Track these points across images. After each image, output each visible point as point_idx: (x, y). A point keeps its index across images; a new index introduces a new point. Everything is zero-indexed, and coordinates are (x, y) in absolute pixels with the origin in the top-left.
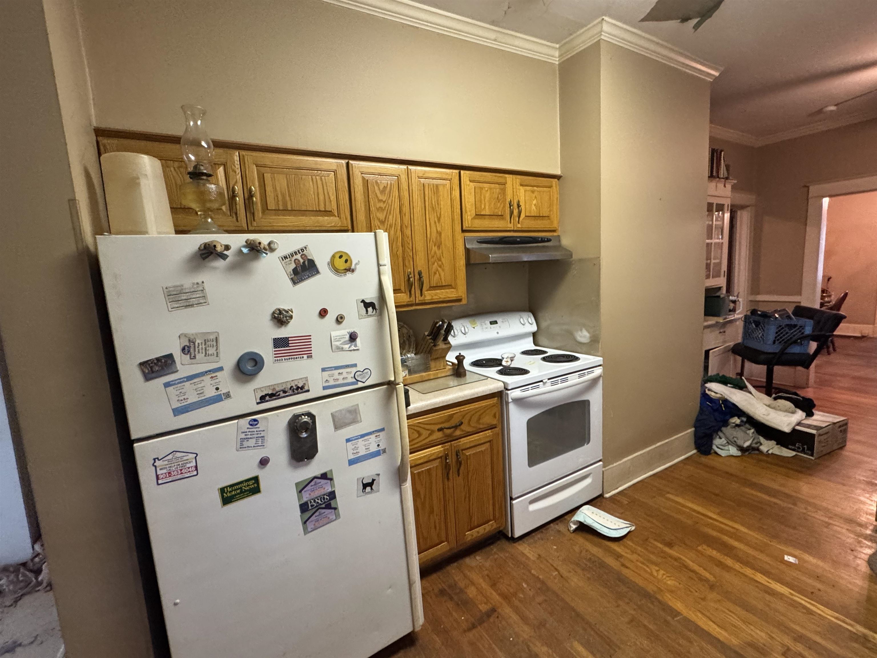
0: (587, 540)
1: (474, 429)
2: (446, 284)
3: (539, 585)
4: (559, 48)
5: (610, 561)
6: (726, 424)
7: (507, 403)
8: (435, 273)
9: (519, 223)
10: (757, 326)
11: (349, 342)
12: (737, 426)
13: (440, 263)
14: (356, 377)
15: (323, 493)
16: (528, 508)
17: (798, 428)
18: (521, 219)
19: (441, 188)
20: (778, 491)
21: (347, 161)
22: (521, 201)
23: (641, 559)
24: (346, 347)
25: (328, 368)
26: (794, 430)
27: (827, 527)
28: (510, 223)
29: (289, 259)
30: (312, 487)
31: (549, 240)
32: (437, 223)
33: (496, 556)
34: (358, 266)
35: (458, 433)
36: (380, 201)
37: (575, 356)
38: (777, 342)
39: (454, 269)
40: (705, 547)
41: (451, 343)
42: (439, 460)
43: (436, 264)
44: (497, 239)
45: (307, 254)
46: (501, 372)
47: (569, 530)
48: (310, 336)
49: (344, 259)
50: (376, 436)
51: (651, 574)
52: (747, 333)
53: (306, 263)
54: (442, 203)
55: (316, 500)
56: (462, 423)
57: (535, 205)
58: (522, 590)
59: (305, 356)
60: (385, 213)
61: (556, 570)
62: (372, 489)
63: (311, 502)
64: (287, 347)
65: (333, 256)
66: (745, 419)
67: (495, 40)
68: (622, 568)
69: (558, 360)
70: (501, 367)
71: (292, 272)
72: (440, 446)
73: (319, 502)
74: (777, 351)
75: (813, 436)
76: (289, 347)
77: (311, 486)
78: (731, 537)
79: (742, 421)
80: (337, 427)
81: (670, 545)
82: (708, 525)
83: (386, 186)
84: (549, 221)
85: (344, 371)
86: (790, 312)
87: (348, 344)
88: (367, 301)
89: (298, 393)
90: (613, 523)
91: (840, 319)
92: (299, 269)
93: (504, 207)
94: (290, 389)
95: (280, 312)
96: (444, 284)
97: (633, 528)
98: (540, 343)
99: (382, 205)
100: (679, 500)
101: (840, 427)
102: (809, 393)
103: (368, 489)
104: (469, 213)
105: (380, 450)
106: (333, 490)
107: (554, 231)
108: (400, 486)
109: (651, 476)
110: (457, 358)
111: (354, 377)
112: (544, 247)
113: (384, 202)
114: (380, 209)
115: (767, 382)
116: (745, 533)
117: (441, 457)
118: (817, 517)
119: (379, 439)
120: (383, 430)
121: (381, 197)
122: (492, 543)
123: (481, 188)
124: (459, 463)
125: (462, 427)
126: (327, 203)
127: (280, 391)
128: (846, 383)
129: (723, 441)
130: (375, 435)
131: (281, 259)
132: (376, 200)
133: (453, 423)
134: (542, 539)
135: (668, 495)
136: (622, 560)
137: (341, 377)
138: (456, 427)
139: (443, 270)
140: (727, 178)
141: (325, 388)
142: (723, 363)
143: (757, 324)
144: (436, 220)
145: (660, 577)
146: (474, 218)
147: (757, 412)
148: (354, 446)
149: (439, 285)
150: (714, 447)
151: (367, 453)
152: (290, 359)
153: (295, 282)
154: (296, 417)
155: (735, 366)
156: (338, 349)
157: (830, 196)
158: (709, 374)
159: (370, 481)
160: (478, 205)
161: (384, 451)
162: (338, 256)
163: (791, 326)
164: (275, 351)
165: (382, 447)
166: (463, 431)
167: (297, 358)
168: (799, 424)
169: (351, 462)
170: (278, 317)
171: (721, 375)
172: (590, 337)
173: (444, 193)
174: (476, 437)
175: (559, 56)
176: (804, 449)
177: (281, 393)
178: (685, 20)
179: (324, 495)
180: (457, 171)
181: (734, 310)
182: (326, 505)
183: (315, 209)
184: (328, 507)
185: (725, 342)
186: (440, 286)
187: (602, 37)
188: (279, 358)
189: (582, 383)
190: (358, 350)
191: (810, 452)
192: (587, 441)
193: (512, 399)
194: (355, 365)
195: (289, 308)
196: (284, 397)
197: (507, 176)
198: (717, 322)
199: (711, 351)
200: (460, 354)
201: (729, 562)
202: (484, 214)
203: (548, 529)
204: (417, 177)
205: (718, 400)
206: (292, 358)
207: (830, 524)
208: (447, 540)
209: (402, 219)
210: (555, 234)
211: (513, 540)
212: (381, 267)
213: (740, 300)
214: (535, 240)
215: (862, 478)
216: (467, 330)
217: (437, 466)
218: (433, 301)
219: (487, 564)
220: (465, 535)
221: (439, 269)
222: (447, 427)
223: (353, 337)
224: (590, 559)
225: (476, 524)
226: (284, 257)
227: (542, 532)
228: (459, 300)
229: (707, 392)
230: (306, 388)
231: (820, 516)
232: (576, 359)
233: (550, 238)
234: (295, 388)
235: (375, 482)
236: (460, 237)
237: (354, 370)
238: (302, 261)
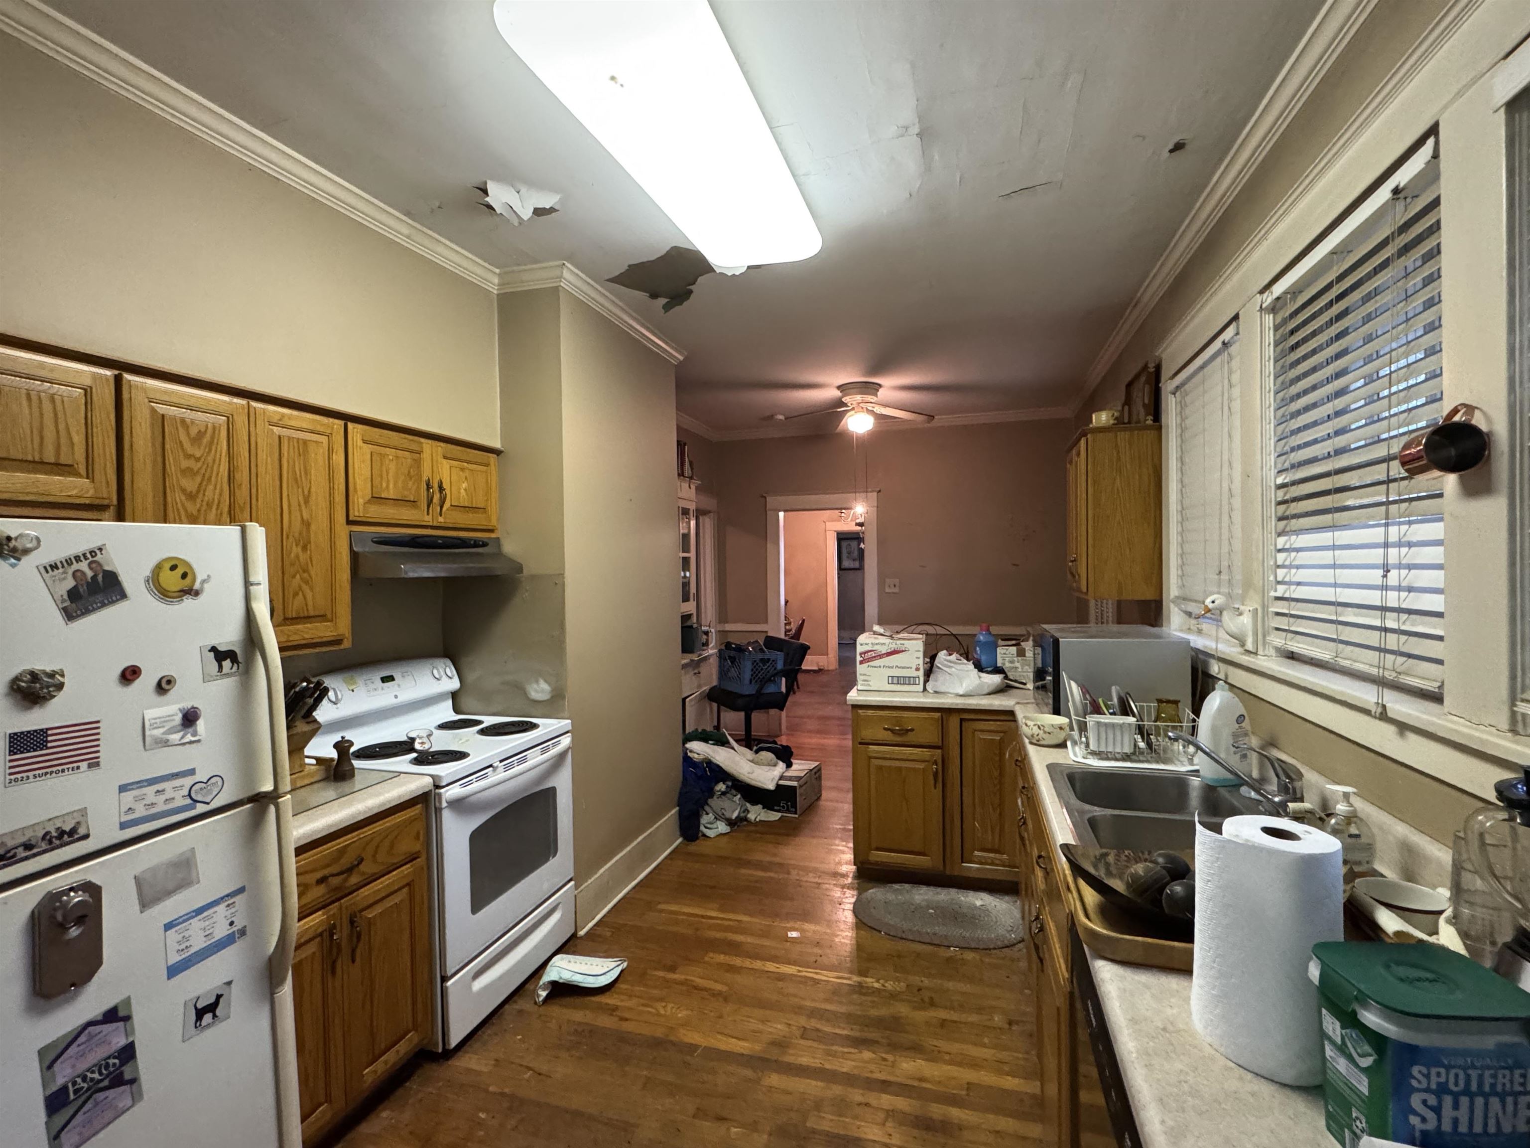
0: (566, 1006)
1: (381, 868)
2: (317, 613)
3: (506, 1105)
4: (499, 275)
5: (605, 1021)
6: (711, 793)
7: (438, 810)
8: (296, 594)
9: (441, 515)
10: (732, 662)
11: (180, 728)
12: (724, 793)
13: (305, 575)
14: (193, 795)
15: (106, 1055)
16: (470, 988)
17: (782, 782)
18: (444, 509)
19: (312, 448)
20: (770, 863)
21: (117, 372)
22: (443, 481)
23: (642, 1001)
24: (175, 737)
25: (133, 783)
26: (778, 786)
27: (818, 888)
28: (428, 514)
29: (61, 570)
30: (82, 1047)
31: (485, 545)
32: (303, 507)
33: (420, 1096)
34: (206, 586)
35: (354, 880)
36: (189, 456)
37: (531, 723)
38: (753, 682)
39: (332, 586)
40: (711, 955)
41: (319, 720)
42: (318, 939)
43: (298, 576)
44: (407, 539)
45: (101, 561)
46: (418, 761)
47: (535, 1003)
48: (98, 722)
49: (179, 571)
50: (228, 906)
51: (658, 1015)
52: (723, 673)
53: (100, 578)
54: (313, 472)
55: (89, 1075)
56: (362, 860)
57: (465, 490)
58: (480, 1124)
59: (83, 765)
60: (198, 479)
61: (529, 1068)
62: (215, 1016)
63: (74, 1083)
64: (41, 749)
65: (158, 568)
66: (730, 783)
67: (408, 237)
68: (621, 1023)
69: (506, 731)
70: (414, 755)
71: (66, 597)
72: (320, 913)
73: (96, 1076)
74: (754, 693)
75: (794, 788)
76: (48, 748)
77: (79, 1045)
78: (736, 933)
79: (727, 787)
80: (144, 905)
81: (673, 969)
82: (711, 927)
83: (203, 430)
84: (484, 515)
85: (166, 785)
86: (762, 644)
87: (179, 732)
88: (222, 648)
89: (61, 846)
90: (600, 967)
91: (804, 650)
92: (83, 590)
93: (418, 488)
94: (43, 838)
95: (34, 676)
96: (312, 613)
97: (625, 964)
98: (465, 709)
99: (191, 463)
100: (674, 908)
101: (816, 773)
102: (783, 741)
103: (208, 1018)
104: (360, 493)
105: (234, 932)
106: (131, 1039)
107: (492, 531)
108: (272, 994)
109: (634, 888)
110: (337, 746)
111: (189, 795)
112: (478, 554)
113: (198, 460)
114: (188, 472)
115: (746, 734)
116: (748, 922)
117: (321, 934)
118: (809, 880)
119: (233, 910)
120: (241, 890)
121: (190, 449)
122: (408, 1078)
123: (382, 456)
124: (356, 936)
125: (362, 867)
126: (64, 449)
127: (16, 848)
128: (811, 725)
129: (711, 816)
130: (226, 903)
131: (43, 571)
132: (181, 454)
133: (345, 862)
134: (496, 1034)
135: (662, 907)
136: (618, 1013)
137: (162, 798)
138: (350, 870)
139: (311, 589)
140: (691, 478)
141: (123, 826)
142: (700, 714)
143: (733, 660)
144: (301, 499)
145: (668, 1013)
146: (369, 502)
147: (742, 771)
148: (182, 935)
149: (302, 615)
150: (702, 828)
151: (209, 942)
152: (46, 774)
153: (70, 615)
154: (53, 898)
155: (712, 719)
156: (156, 743)
157: (785, 511)
158: (687, 732)
159: (212, 1000)
160: (377, 481)
161: (243, 932)
162: (168, 566)
163: (764, 661)
164: (10, 761)
165: (238, 926)
166: (363, 873)
167: (63, 771)
168: (782, 778)
169: (173, 971)
170: (29, 687)
171: (700, 730)
172: (552, 691)
173: (318, 457)
174: (386, 880)
175: (499, 285)
176: (788, 806)
177: (21, 849)
178: (654, 296)
179: (109, 1058)
180: (342, 423)
181: (706, 644)
182: (110, 1081)
183: (30, 458)
184: (118, 1080)
185: (700, 686)
186: (304, 618)
187: (562, 284)
188: (19, 776)
189: (542, 763)
190: (199, 741)
191: (793, 810)
192: (552, 851)
193: (447, 802)
194: (192, 772)
195: (56, 668)
196: (26, 858)
197: (422, 440)
198: (692, 660)
199: (688, 700)
200: (343, 738)
201: (738, 961)
202: (387, 496)
203: (501, 1014)
204: (267, 424)
205: (702, 762)
206: (51, 773)
207: (820, 884)
208: (328, 1099)
209: (232, 494)
210: (493, 535)
211: (449, 1054)
212: (251, 588)
213: (713, 630)
214: (463, 543)
215: (838, 827)
216: (340, 697)
217: (314, 953)
218: (290, 644)
219: (407, 1115)
220: (363, 1076)
221: (304, 587)
222: (335, 872)
223: (190, 718)
224: (576, 1030)
225: (383, 1046)
226: (51, 566)
227: (493, 1024)
228: (338, 642)
229: (689, 754)
230: (82, 831)
231: (811, 878)
232: (534, 726)
233: (485, 540)
234: (54, 834)
235: (221, 1000)
236: (342, 531)
237: (188, 781)
238: (90, 574)
